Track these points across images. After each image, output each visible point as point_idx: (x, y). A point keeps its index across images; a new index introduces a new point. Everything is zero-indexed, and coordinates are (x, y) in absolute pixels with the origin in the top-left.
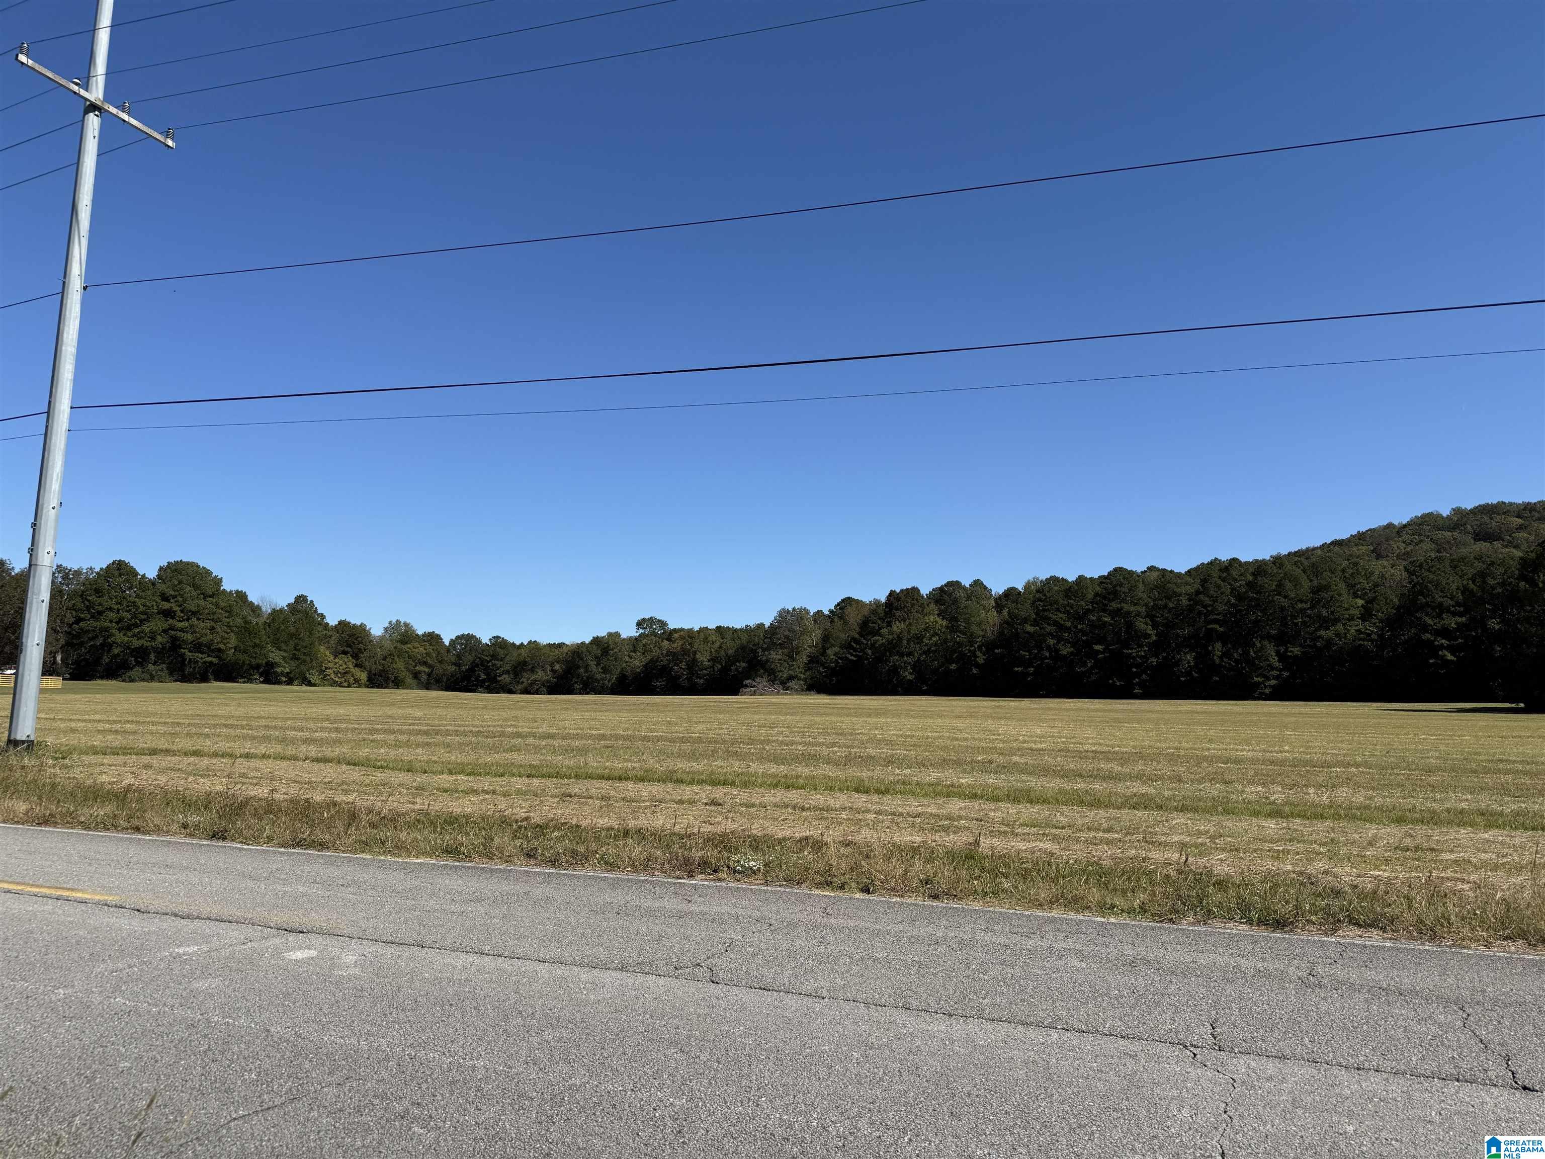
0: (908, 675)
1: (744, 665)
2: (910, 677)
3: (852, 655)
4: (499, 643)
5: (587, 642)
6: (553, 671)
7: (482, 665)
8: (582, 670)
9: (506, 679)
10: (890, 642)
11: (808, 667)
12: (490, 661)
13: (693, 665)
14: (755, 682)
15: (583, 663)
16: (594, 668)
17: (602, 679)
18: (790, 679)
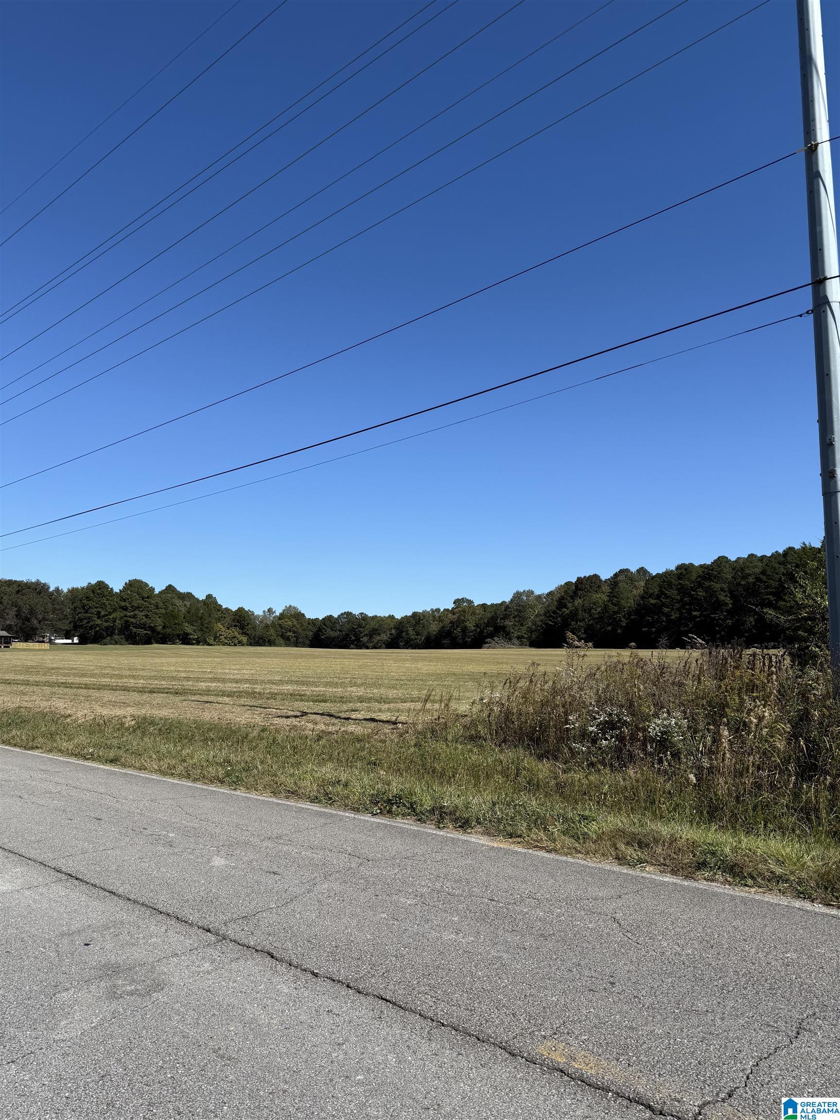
1: (490, 629)
3: (551, 621)
4: (364, 617)
5: (409, 616)
6: (391, 634)
7: (354, 631)
9: (365, 639)
10: (572, 612)
12: (357, 628)
14: (494, 640)
15: (405, 629)
16: (411, 632)
17: (416, 639)
18: (518, 638)
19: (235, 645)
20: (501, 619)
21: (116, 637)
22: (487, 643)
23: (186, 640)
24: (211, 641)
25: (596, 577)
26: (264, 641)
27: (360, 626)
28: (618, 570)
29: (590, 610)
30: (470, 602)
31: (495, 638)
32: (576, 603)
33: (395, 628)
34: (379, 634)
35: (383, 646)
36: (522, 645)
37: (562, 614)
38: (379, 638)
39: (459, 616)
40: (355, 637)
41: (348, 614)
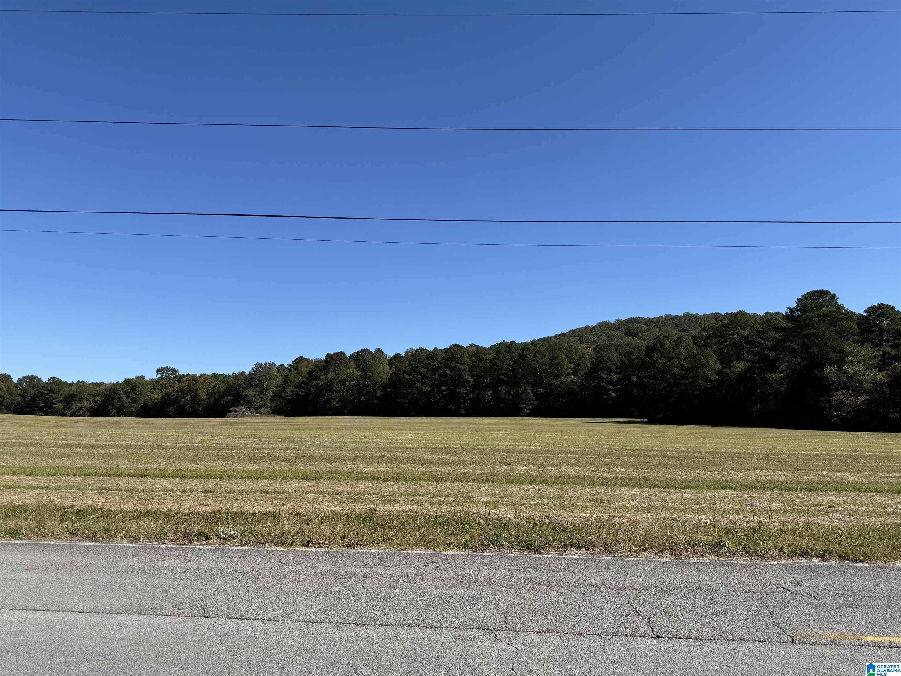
0: (336, 404)
1: (230, 398)
2: (337, 405)
3: (302, 392)
4: (55, 382)
5: (121, 382)
6: (95, 401)
7: (42, 396)
8: (116, 401)
9: (59, 406)
10: (326, 384)
11: (273, 399)
12: (48, 394)
13: (195, 398)
14: (238, 409)
15: (117, 396)
16: (124, 399)
18: (262, 407)
20: (244, 389)
22: (232, 411)
25: (341, 355)
28: (359, 349)
29: (344, 382)
32: (329, 376)
33: (103, 395)
37: (315, 385)
40: (44, 403)
41: (32, 378)
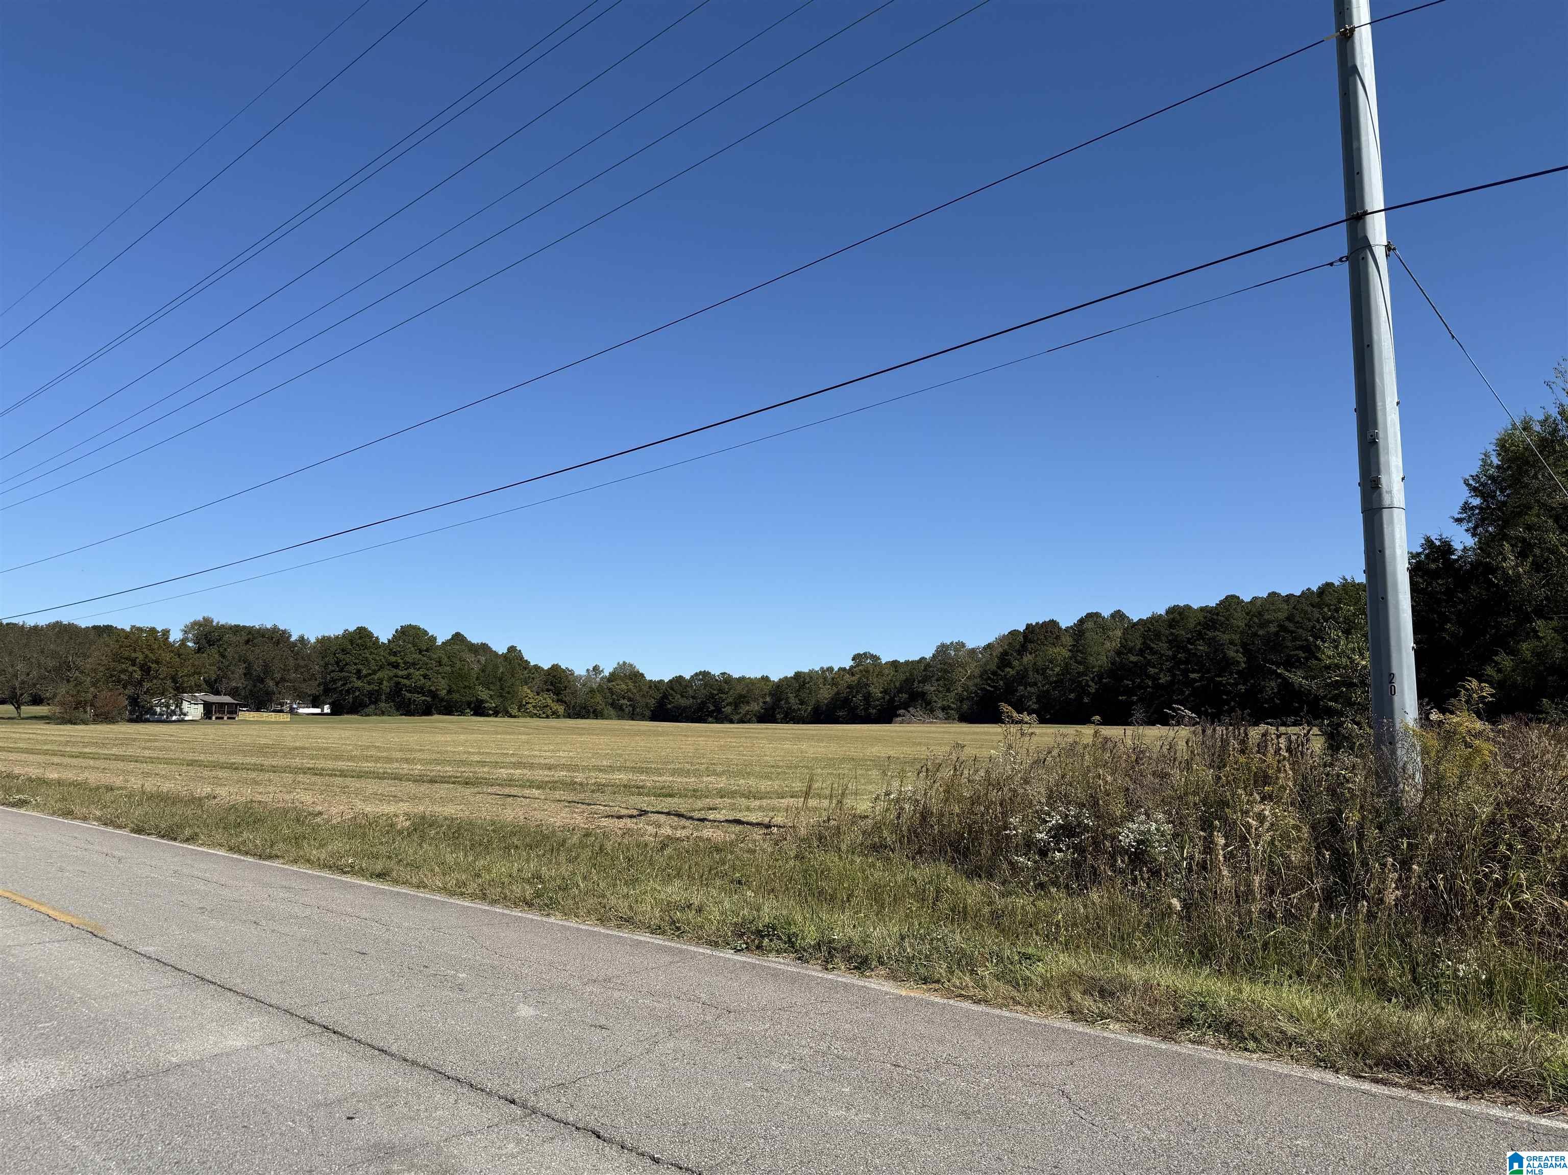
4: (727, 679)
5: (790, 677)
7: (713, 698)
9: (728, 710)
12: (719, 694)
14: (909, 712)
15: (784, 696)
16: (793, 700)
17: (799, 709)
18: (943, 709)
19: (547, 717)
20: (919, 682)
21: (382, 705)
22: (900, 715)
23: (479, 710)
24: (514, 712)
25: (1053, 623)
26: (589, 712)
27: (721, 691)
28: (1084, 615)
29: (1044, 670)
30: (875, 658)
31: (911, 709)
32: (1025, 659)
33: (770, 694)
34: (748, 703)
35: (754, 719)
36: (948, 718)
37: (1005, 675)
38: (747, 708)
39: (860, 678)
40: (714, 706)
41: (705, 674)
